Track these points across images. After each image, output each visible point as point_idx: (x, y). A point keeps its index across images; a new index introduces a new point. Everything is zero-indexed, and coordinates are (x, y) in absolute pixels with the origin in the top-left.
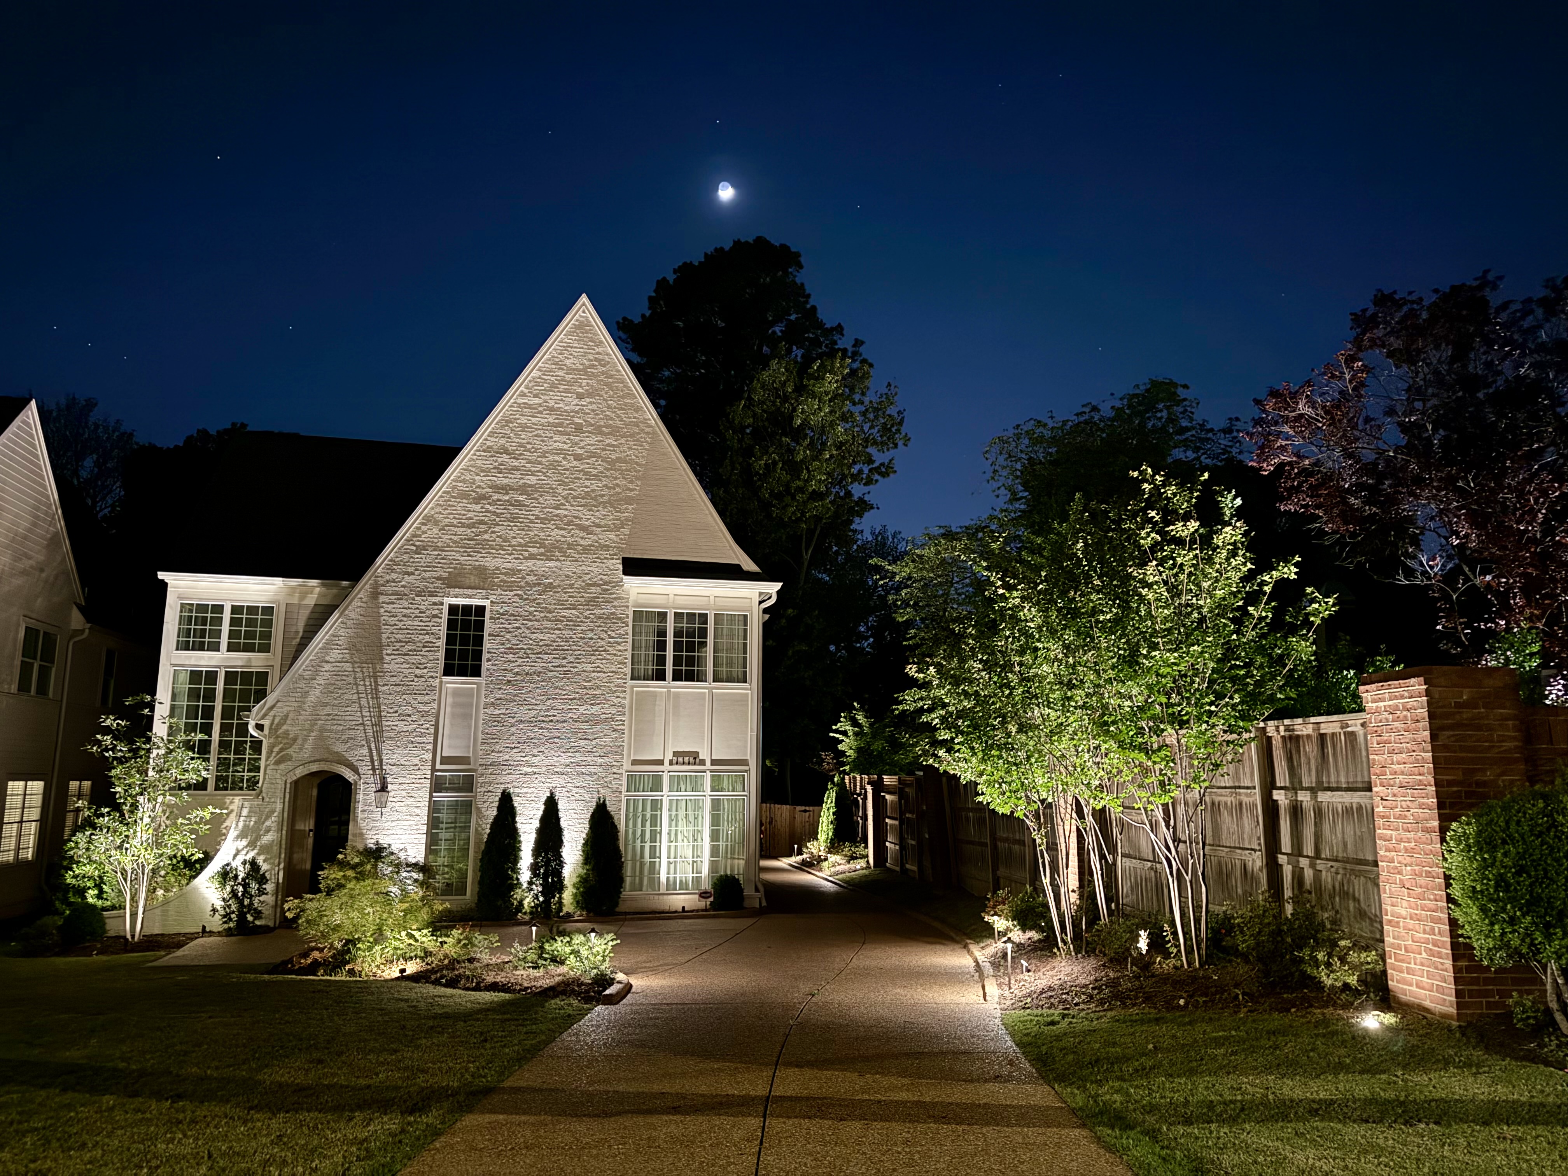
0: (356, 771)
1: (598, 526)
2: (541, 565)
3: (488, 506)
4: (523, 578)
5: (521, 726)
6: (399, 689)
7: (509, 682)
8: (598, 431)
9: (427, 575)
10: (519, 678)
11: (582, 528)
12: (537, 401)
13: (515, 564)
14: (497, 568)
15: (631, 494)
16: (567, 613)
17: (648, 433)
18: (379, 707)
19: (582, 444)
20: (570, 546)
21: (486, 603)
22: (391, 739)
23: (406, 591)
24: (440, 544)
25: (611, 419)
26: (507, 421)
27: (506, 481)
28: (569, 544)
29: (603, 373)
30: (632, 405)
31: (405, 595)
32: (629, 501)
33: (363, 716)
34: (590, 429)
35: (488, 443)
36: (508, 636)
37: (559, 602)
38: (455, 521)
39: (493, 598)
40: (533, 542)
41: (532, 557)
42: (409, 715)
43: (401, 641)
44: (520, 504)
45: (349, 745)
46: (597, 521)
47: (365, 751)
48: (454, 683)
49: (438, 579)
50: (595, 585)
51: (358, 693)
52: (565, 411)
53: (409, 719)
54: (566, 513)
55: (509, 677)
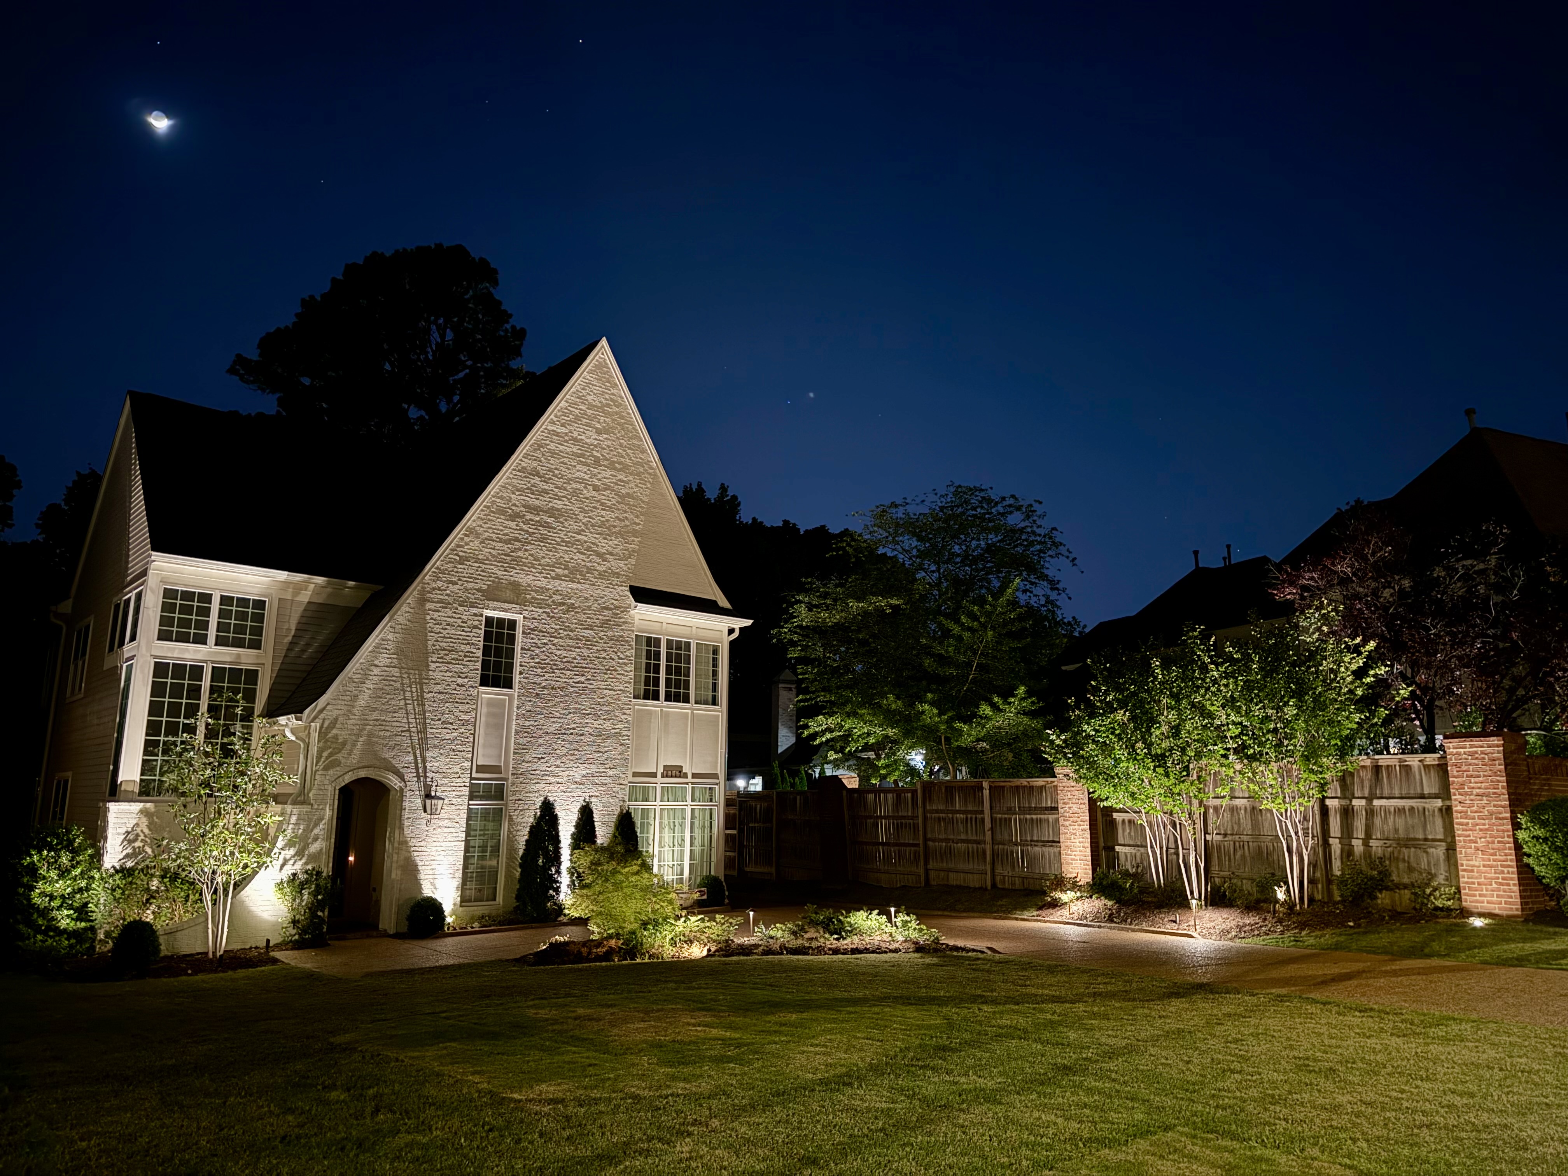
0: (402, 778)
1: (611, 554)
2: (565, 586)
3: (522, 525)
4: (551, 597)
5: (547, 738)
6: (442, 697)
7: (538, 695)
8: (612, 466)
9: (469, 586)
10: (546, 691)
11: (599, 555)
12: (564, 430)
13: (543, 583)
14: (529, 585)
15: (637, 528)
16: (584, 633)
17: (650, 474)
18: (424, 715)
19: (600, 476)
20: (589, 570)
21: (519, 618)
22: (435, 746)
23: (450, 599)
24: (480, 557)
25: (622, 457)
26: (538, 445)
27: (537, 503)
28: (588, 568)
29: (617, 413)
30: (639, 447)
31: (449, 603)
32: (635, 533)
33: (409, 723)
34: (606, 463)
35: (523, 464)
36: (537, 650)
37: (580, 623)
38: (494, 536)
39: (525, 613)
40: (559, 563)
41: (558, 577)
42: (451, 724)
43: (444, 650)
44: (548, 526)
45: (396, 751)
46: (610, 549)
47: (410, 758)
48: (489, 693)
49: (478, 590)
50: (607, 608)
51: (405, 699)
52: (586, 443)
53: (451, 727)
54: (585, 538)
55: (538, 690)
